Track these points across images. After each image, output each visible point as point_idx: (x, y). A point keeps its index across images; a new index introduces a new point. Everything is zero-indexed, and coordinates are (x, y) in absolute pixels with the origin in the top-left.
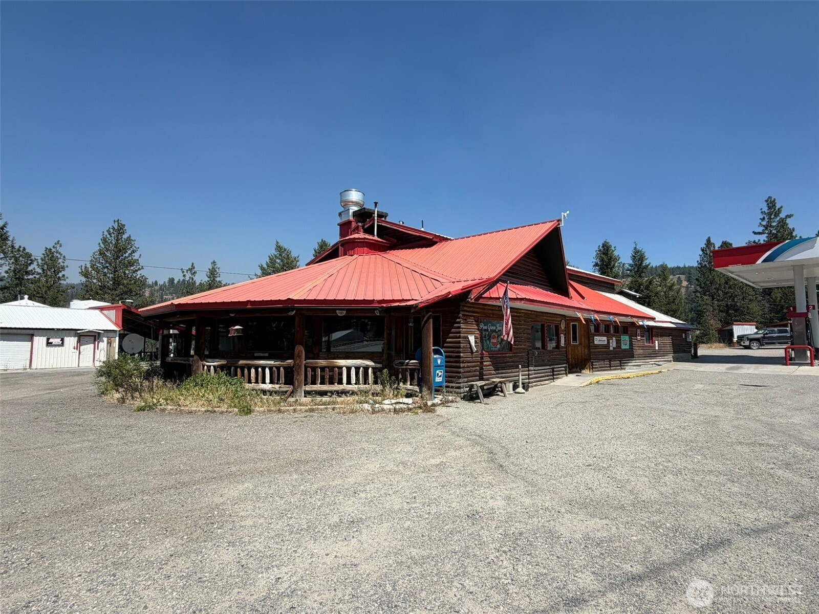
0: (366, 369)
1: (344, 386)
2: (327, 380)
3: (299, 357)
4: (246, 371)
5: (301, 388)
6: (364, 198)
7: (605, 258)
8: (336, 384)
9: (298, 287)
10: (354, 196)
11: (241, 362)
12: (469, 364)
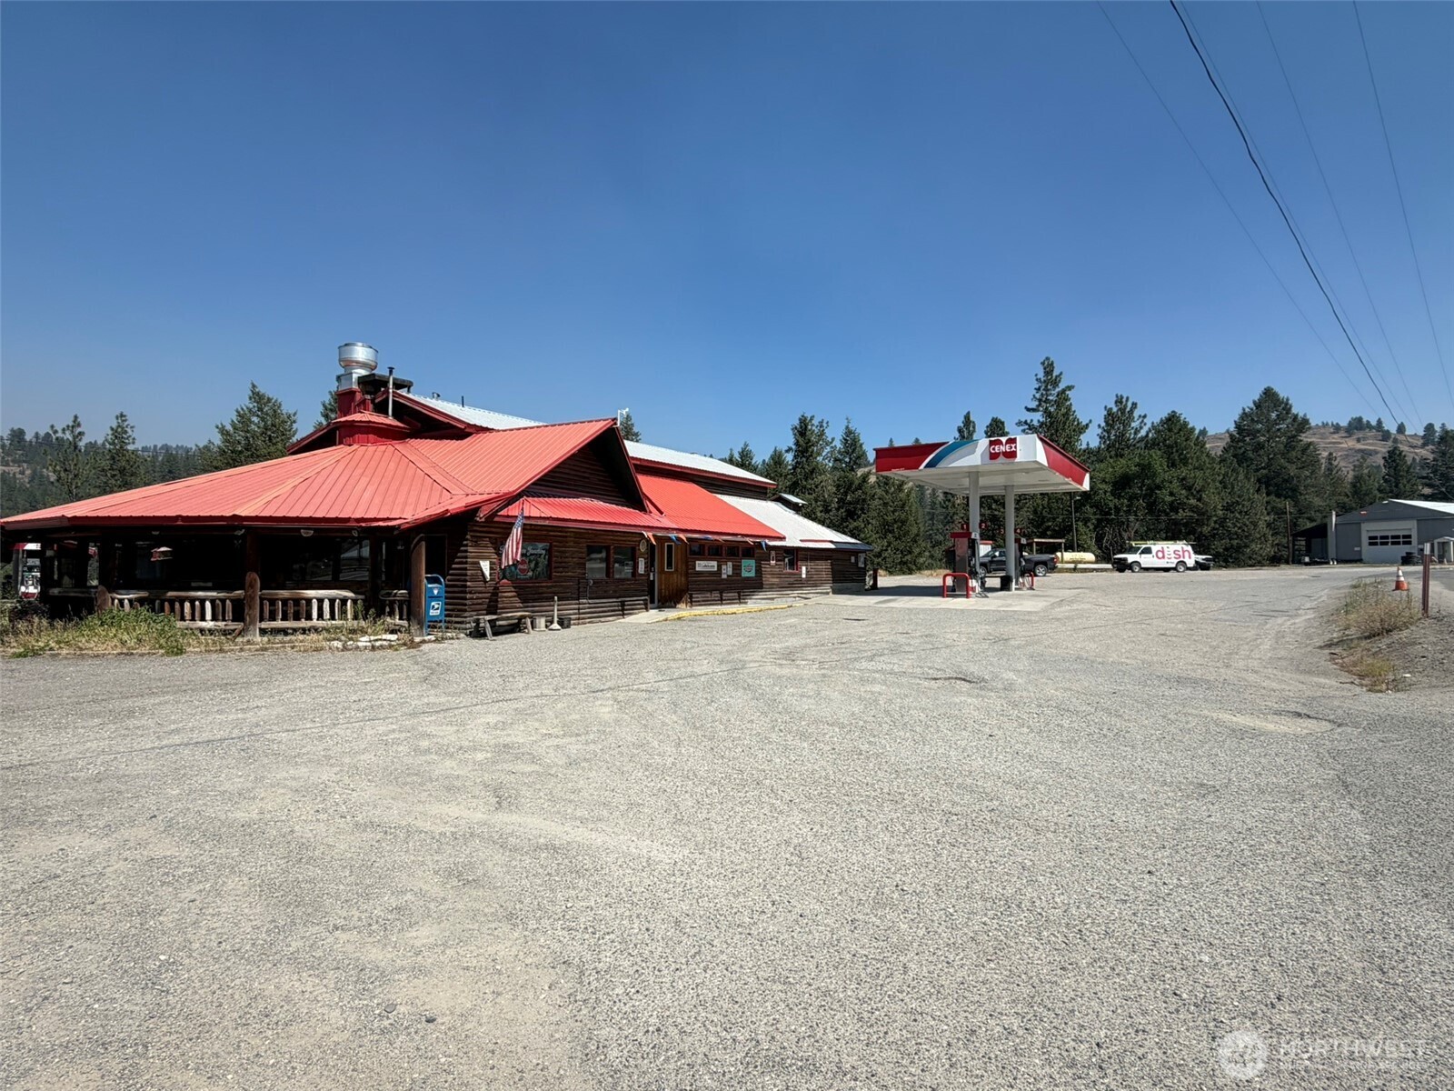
0: (344, 601)
1: (315, 622)
2: (291, 615)
3: (252, 586)
4: (177, 605)
5: (255, 625)
6: (376, 357)
7: (801, 442)
8: (303, 620)
9: (253, 497)
10: (361, 353)
11: (170, 594)
12: (480, 595)
